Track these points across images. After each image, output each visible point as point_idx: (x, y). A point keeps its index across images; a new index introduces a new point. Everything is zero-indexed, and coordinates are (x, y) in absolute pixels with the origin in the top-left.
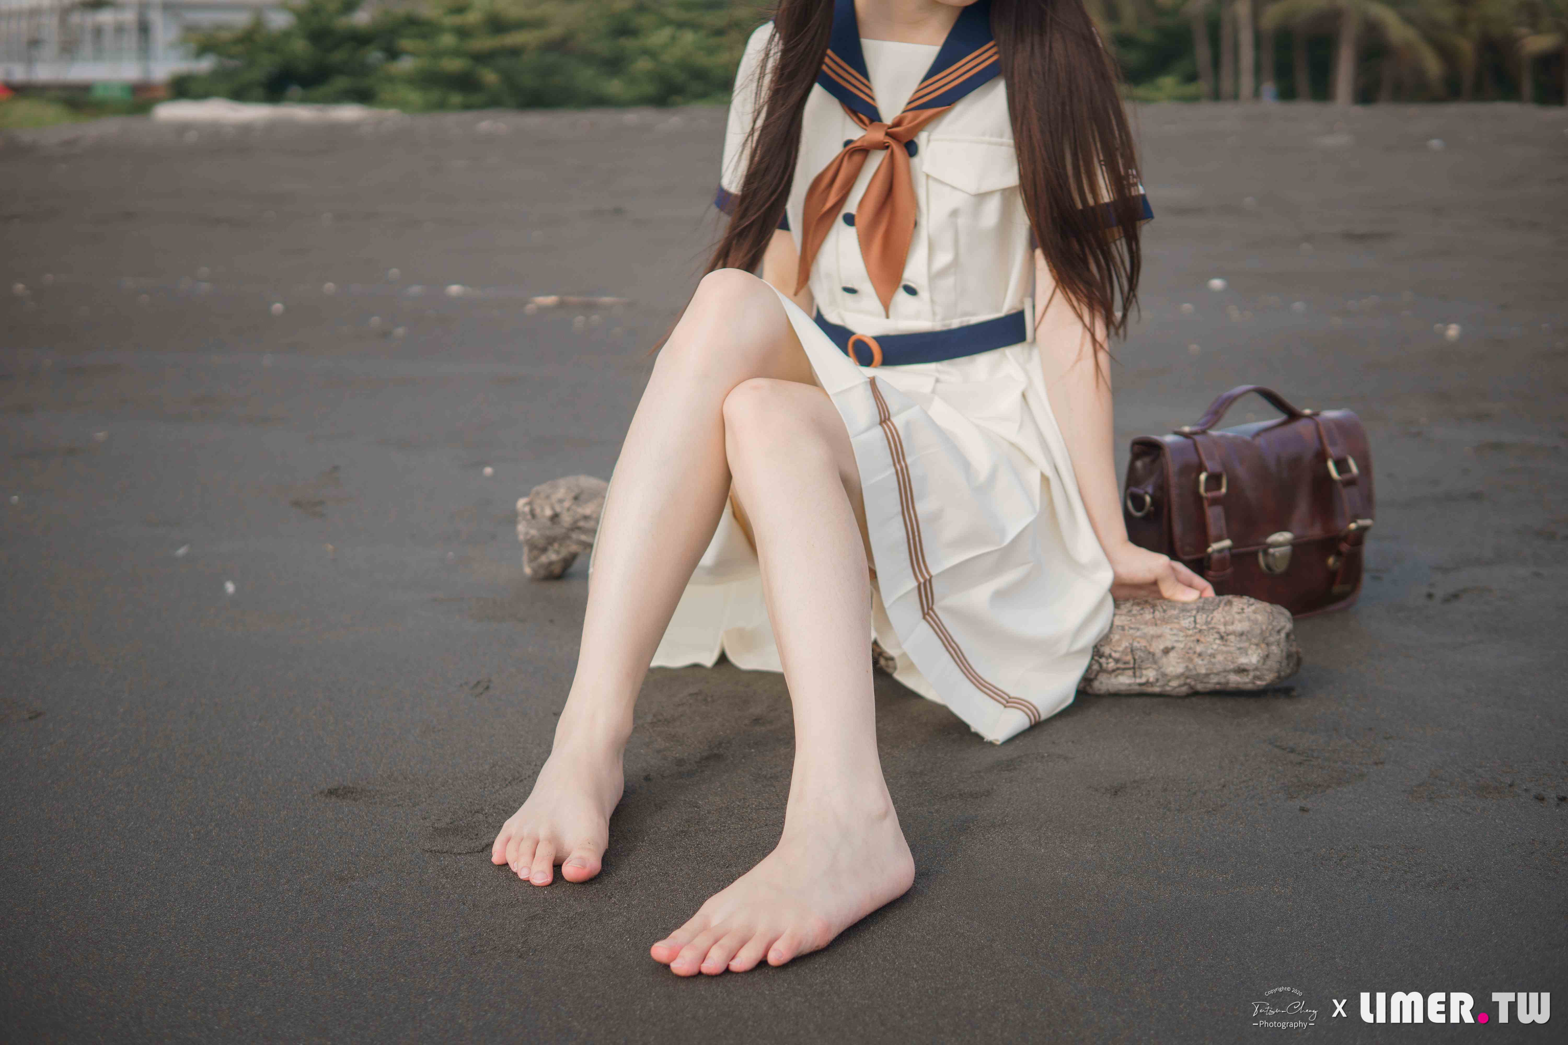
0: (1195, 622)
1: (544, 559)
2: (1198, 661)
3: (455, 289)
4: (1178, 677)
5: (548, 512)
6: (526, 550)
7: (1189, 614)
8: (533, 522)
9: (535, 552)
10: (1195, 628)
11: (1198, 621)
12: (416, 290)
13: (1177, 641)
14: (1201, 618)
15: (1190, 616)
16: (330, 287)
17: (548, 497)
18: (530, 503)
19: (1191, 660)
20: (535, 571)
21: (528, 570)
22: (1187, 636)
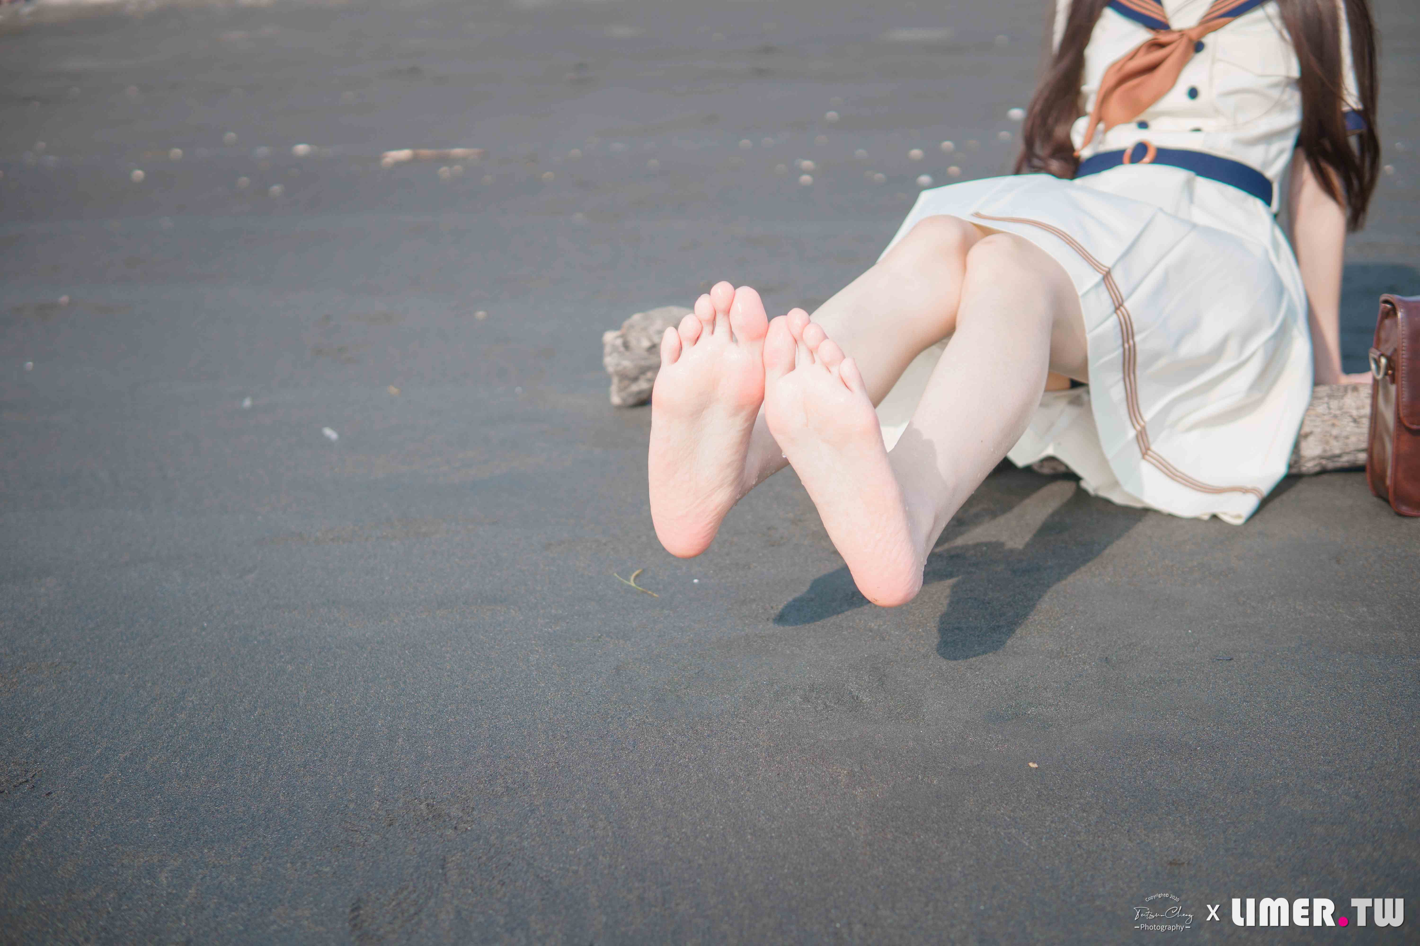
0: (1329, 408)
1: (635, 388)
2: (1334, 443)
3: (302, 149)
4: (1313, 459)
5: (646, 344)
6: (615, 380)
7: (1321, 401)
8: (627, 354)
9: (626, 382)
10: (1330, 413)
11: (1332, 406)
12: (263, 151)
13: (1316, 426)
14: (1334, 404)
15: (1323, 403)
16: (177, 152)
17: (645, 329)
18: (622, 336)
19: (1327, 443)
20: (624, 400)
21: (616, 399)
22: (1323, 421)
